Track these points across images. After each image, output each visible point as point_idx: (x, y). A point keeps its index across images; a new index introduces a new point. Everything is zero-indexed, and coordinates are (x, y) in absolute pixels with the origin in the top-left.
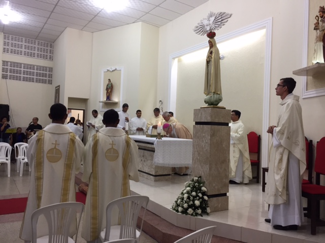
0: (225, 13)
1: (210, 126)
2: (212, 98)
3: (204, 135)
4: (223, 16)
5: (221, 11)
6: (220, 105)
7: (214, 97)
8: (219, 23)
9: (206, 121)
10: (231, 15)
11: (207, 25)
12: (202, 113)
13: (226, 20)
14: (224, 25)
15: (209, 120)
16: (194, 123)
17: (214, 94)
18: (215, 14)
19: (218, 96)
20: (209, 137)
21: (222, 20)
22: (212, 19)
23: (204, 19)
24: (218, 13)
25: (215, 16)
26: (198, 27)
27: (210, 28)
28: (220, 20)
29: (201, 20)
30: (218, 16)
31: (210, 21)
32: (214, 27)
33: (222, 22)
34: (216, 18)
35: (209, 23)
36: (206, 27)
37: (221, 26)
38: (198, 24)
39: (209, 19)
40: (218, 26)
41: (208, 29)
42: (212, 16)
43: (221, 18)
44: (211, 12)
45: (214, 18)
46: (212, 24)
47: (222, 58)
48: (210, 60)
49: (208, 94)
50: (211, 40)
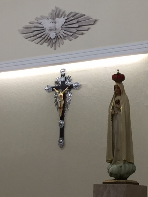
0: (84, 15)
4: (80, 20)
5: (77, 12)
8: (74, 30)
10: (95, 21)
11: (51, 30)
13: (87, 27)
14: (82, 34)
18: (63, 13)
21: (79, 26)
22: (61, 21)
23: (43, 17)
24: (71, 13)
25: (66, 18)
26: (31, 28)
27: (56, 34)
28: (76, 25)
29: (37, 18)
30: (72, 18)
31: (55, 23)
32: (65, 35)
33: (80, 29)
34: (67, 20)
35: (55, 26)
36: (47, 31)
37: (78, 35)
38: (30, 23)
39: (54, 18)
40: (72, 34)
41: (53, 35)
42: (60, 15)
43: (78, 22)
44: (57, 8)
45: (65, 21)
46: (60, 29)
47: (76, 86)
48: (117, 113)
49: (115, 163)
50: (118, 85)
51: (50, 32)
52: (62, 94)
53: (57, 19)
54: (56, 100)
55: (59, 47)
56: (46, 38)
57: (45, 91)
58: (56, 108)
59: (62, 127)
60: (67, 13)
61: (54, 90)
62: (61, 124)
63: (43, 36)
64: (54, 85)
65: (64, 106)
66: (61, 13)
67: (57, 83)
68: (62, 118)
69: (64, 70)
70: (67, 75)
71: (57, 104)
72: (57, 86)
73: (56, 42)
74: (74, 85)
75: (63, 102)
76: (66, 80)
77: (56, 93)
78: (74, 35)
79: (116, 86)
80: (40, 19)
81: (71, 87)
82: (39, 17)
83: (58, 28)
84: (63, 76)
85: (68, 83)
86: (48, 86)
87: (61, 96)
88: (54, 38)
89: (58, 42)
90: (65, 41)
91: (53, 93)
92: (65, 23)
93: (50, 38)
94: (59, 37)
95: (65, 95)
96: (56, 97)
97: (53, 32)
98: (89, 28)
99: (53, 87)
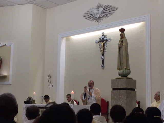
0: (112, 6)
1: (125, 90)
2: (125, 72)
3: (121, 97)
4: (110, 8)
5: (108, 5)
6: (129, 76)
7: (126, 71)
8: (107, 13)
9: (122, 87)
10: (117, 8)
11: (97, 14)
12: (118, 82)
13: (113, 12)
14: (111, 15)
15: (124, 86)
16: (112, 89)
17: (125, 70)
18: (102, 5)
19: (128, 70)
20: (125, 98)
21: (110, 11)
22: (101, 9)
23: (93, 8)
24: (106, 5)
25: (104, 8)
26: (88, 14)
27: (99, 16)
28: (108, 11)
29: (90, 9)
30: (106, 8)
31: (99, 10)
32: (103, 16)
33: (110, 12)
34: (104, 9)
35: (98, 12)
36: (95, 15)
37: (109, 16)
38: (87, 11)
39: (98, 9)
40: (106, 15)
41: (97, 16)
42: (101, 7)
43: (109, 9)
44: (99, 4)
45: (103, 9)
46: (101, 13)
47: (109, 40)
48: (122, 47)
49: (121, 70)
50: (122, 33)
51: (96, 15)
52: (103, 44)
53: (99, 9)
54: (100, 47)
55: (101, 22)
56: (95, 18)
57: (95, 43)
58: (100, 51)
59: (103, 59)
60: (104, 6)
61: (99, 42)
62: (102, 58)
63: (93, 17)
64: (99, 40)
65: (104, 50)
66: (101, 6)
67: (100, 39)
68: (103, 55)
69: (104, 32)
70: (105, 35)
71: (100, 49)
72: (100, 40)
73: (99, 20)
74: (108, 40)
75: (103, 47)
76: (104, 37)
77: (100, 43)
78: (107, 16)
79: (121, 34)
80: (91, 9)
81: (107, 41)
82: (91, 8)
83: (100, 13)
84: (103, 35)
85: (105, 39)
86: (96, 41)
87: (102, 45)
88: (98, 18)
89: (100, 19)
90: (103, 19)
91: (99, 44)
92: (103, 10)
93: (97, 18)
94: (100, 17)
95: (104, 44)
96: (100, 46)
97: (98, 15)
98: (114, 12)
99: (98, 41)
